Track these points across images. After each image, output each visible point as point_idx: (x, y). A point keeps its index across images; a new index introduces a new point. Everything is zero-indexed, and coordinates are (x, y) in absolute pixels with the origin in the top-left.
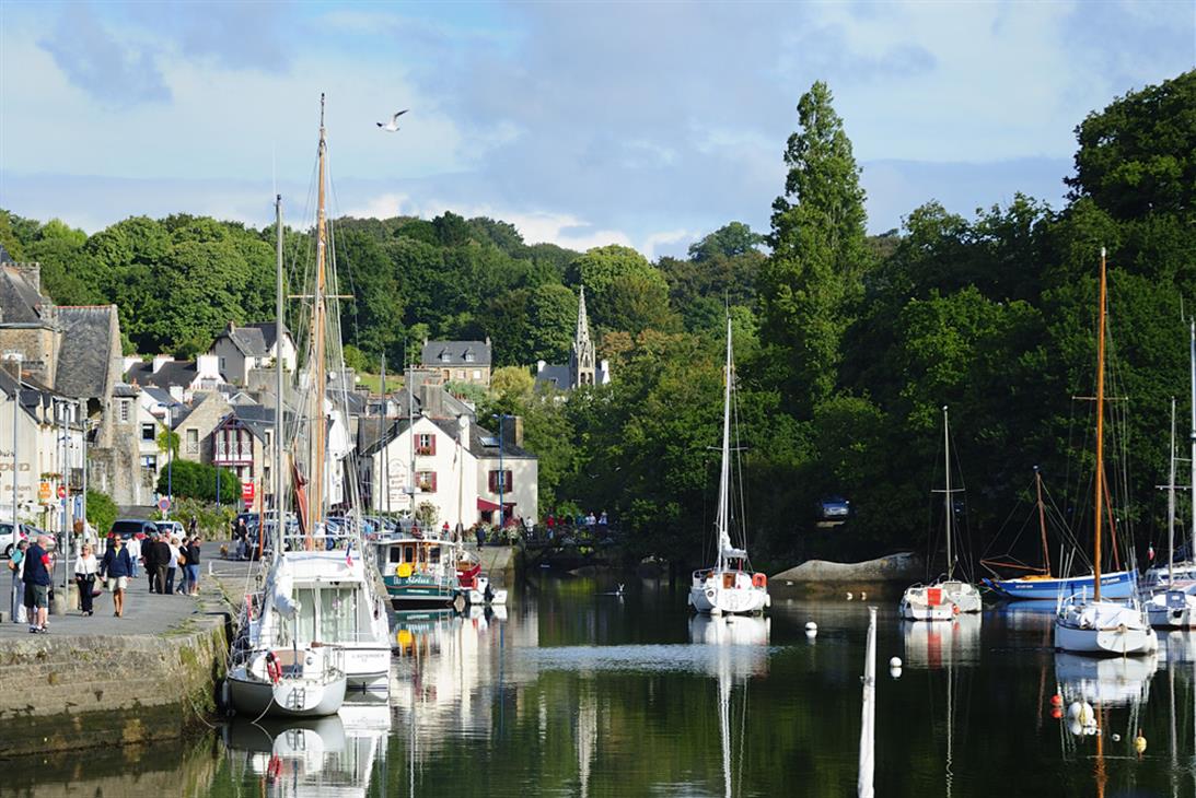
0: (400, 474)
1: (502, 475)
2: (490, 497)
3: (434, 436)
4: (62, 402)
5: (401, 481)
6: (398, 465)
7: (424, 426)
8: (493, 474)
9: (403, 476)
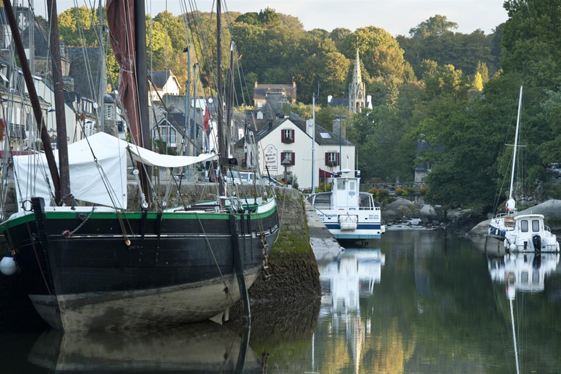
0: (272, 153)
1: (333, 155)
2: (326, 169)
3: (293, 131)
4: (85, 100)
5: (273, 158)
6: (271, 148)
7: (288, 125)
8: (328, 155)
9: (274, 155)
